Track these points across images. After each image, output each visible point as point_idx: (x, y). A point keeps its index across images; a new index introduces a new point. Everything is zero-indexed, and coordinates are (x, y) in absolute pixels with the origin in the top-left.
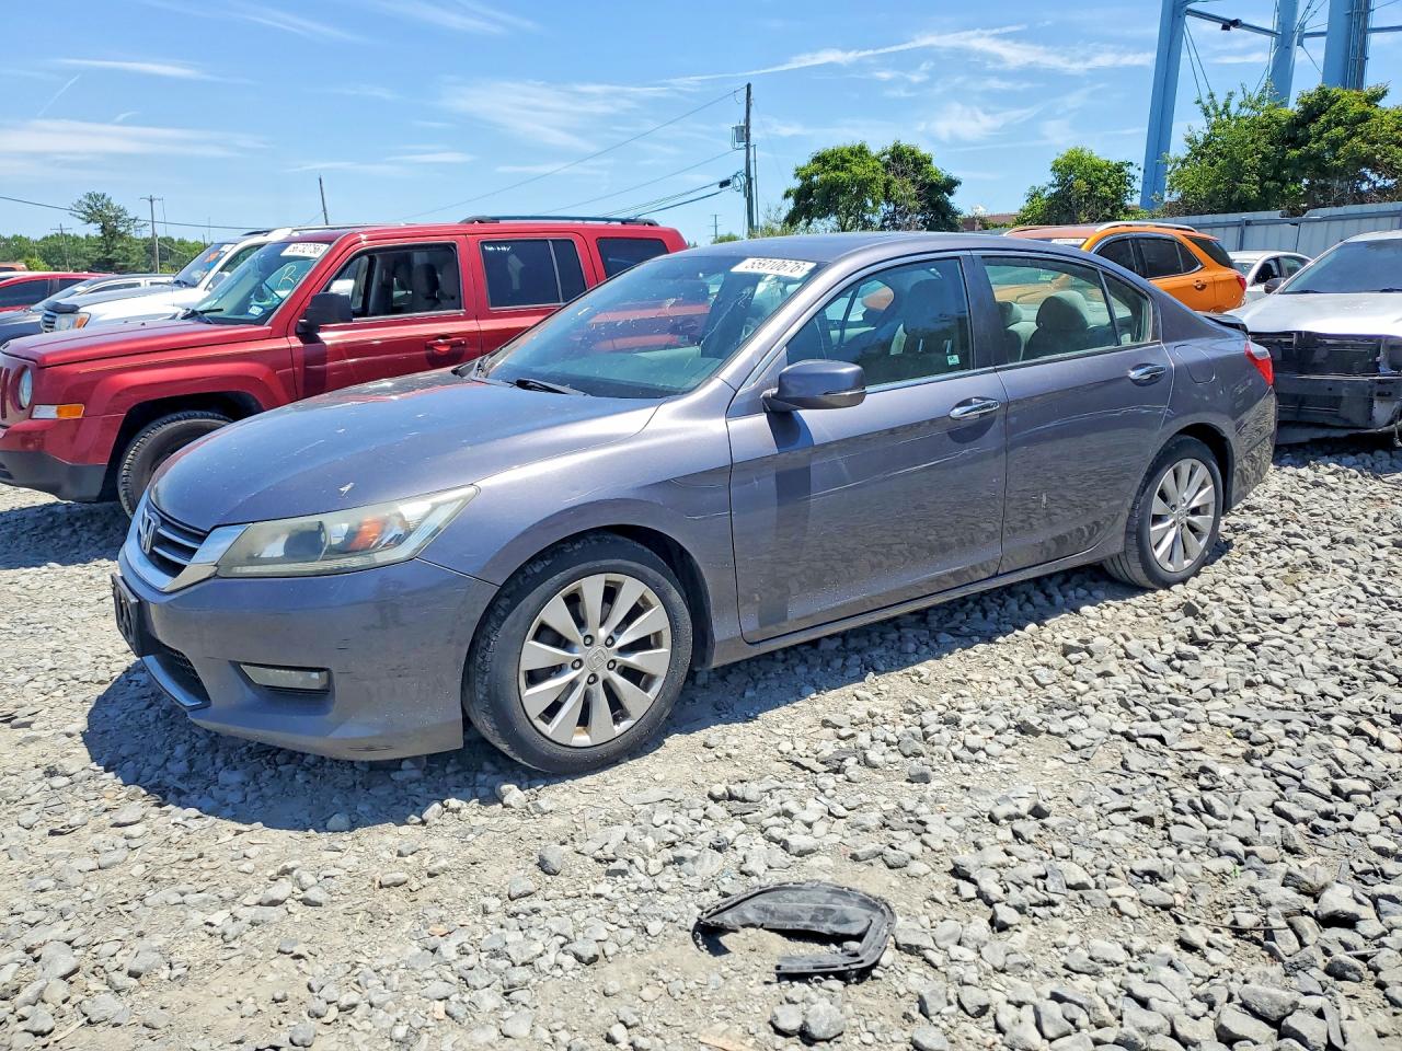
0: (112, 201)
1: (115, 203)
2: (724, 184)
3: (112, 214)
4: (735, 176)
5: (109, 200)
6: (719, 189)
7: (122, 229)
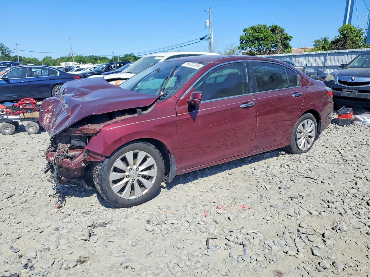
0: (4, 45)
1: (5, 45)
2: (202, 39)
3: (4, 49)
4: (205, 36)
5: (3, 45)
6: (200, 41)
7: (7, 53)
